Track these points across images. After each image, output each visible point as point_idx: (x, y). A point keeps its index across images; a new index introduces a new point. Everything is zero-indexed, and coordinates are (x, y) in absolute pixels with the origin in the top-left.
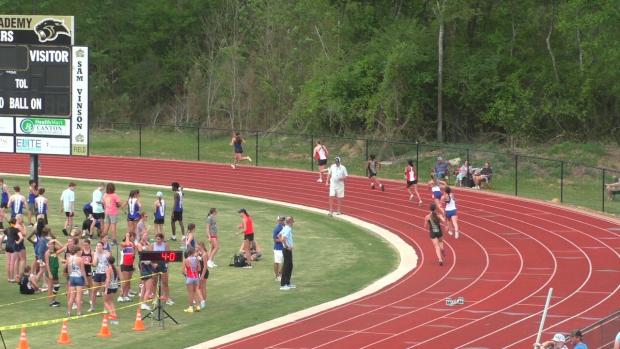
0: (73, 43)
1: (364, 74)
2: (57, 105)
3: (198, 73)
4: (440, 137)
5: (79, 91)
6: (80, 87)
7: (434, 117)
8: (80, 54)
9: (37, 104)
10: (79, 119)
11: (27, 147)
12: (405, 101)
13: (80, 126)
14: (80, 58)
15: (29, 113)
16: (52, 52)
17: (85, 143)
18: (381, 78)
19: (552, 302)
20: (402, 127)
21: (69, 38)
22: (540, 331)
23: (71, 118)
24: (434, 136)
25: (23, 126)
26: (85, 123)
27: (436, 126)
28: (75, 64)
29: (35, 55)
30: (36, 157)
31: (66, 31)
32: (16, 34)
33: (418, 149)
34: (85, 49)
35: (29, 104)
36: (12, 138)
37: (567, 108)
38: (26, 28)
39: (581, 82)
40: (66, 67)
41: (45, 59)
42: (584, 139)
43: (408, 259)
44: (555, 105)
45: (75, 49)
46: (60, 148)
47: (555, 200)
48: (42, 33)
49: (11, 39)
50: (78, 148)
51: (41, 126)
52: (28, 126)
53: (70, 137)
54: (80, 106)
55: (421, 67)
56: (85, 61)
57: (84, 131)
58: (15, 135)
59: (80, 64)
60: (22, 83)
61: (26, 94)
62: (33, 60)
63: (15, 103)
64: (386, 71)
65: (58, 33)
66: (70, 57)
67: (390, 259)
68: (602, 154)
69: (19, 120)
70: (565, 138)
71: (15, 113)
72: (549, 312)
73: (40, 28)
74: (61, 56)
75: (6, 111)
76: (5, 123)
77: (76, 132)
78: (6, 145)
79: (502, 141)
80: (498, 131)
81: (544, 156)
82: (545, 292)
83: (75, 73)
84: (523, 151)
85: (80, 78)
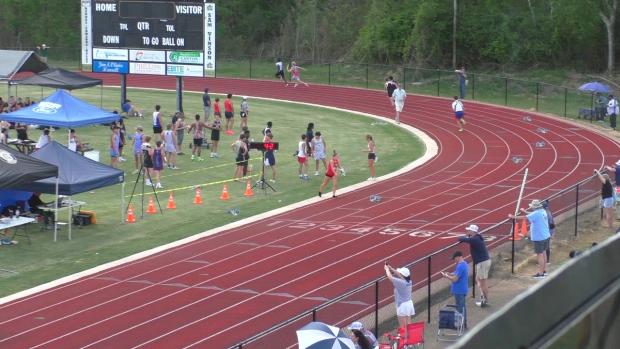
0: (205, 1)
1: (402, 23)
2: (195, 44)
3: (289, 21)
4: (455, 65)
5: (210, 34)
6: (210, 31)
7: (451, 52)
8: (210, 8)
9: (181, 42)
10: (209, 53)
11: (176, 71)
12: (430, 41)
13: (210, 58)
14: (210, 11)
15: (176, 48)
16: (191, 7)
17: (214, 69)
18: (413, 26)
19: (528, 178)
20: (427, 59)
22: (520, 198)
23: (203, 52)
25: (172, 57)
26: (213, 55)
27: (452, 58)
28: (206, 15)
29: (180, 9)
30: (180, 78)
33: (439, 74)
34: (213, 5)
35: (175, 42)
36: (164, 65)
37: (541, 46)
39: (552, 30)
40: (200, 17)
41: (186, 11)
42: (553, 67)
43: (431, 148)
44: (533, 44)
45: (207, 5)
46: (196, 72)
47: (533, 109)
50: (209, 72)
51: (183, 57)
52: (175, 57)
53: (203, 65)
54: (210, 43)
55: (440, 17)
56: (213, 13)
57: (213, 61)
58: (166, 63)
59: (210, 15)
60: (170, 28)
61: (174, 36)
62: (178, 12)
63: (166, 42)
64: (415, 22)
66: (203, 11)
67: (420, 149)
68: (565, 77)
69: (169, 53)
70: (540, 67)
71: (166, 48)
72: (525, 185)
74: (197, 10)
75: (160, 47)
76: (160, 55)
77: (207, 61)
78: (160, 70)
79: (497, 69)
80: (494, 62)
81: (525, 80)
82: (523, 172)
83: (206, 22)
84: (511, 76)
85: (210, 25)
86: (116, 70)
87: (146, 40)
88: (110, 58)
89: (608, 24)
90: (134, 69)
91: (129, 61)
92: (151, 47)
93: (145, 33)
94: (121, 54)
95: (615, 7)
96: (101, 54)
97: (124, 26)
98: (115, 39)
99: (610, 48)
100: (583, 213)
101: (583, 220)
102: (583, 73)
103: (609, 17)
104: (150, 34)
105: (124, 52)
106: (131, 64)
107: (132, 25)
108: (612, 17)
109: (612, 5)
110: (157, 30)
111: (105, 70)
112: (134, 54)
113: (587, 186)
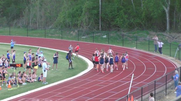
1: (77, 10)
3: (27, 10)
4: (100, 29)
7: (99, 23)
12: (89, 18)
18: (82, 12)
19: (134, 78)
20: (89, 26)
22: (130, 87)
24: (98, 29)
27: (99, 26)
33: (93, 33)
37: (139, 21)
39: (142, 13)
42: (143, 30)
43: (91, 65)
44: (134, 20)
47: (135, 48)
55: (94, 8)
64: (83, 9)
67: (85, 66)
68: (148, 34)
70: (137, 29)
72: (133, 81)
79: (119, 30)
80: (117, 27)
81: (131, 35)
82: (132, 75)
84: (125, 33)
89: (167, 11)
95: (169, 3)
99: (168, 21)
100: (158, 93)
101: (158, 96)
102: (156, 32)
103: (167, 8)
108: (168, 8)
109: (168, 3)
113: (159, 81)
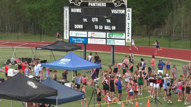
0: (126, 7)
2: (121, 29)
3: (171, 18)
5: (129, 24)
6: (129, 22)
8: (129, 11)
9: (114, 28)
10: (128, 33)
11: (111, 43)
13: (128, 36)
14: (129, 12)
15: (111, 31)
16: (119, 10)
17: (130, 41)
21: (125, 5)
23: (125, 33)
25: (109, 35)
26: (130, 35)
28: (127, 14)
29: (113, 11)
30: (113, 46)
31: (124, 3)
32: (107, 4)
34: (131, 9)
35: (111, 28)
36: (105, 39)
38: (110, 2)
40: (124, 16)
41: (117, 12)
45: (127, 9)
46: (122, 43)
48: (116, 4)
49: (105, 6)
50: (128, 43)
51: (115, 36)
52: (111, 35)
53: (125, 39)
54: (129, 29)
57: (130, 38)
58: (106, 38)
59: (129, 14)
60: (109, 21)
61: (110, 25)
62: (113, 13)
63: (106, 28)
65: (121, 4)
66: (125, 12)
69: (108, 33)
71: (106, 31)
73: (115, 2)
74: (123, 12)
75: (103, 30)
76: (103, 35)
77: (127, 38)
78: (103, 42)
83: (127, 18)
85: (129, 19)
86: (81, 42)
87: (96, 27)
88: (78, 36)
90: (90, 41)
91: (87, 38)
92: (99, 30)
93: (96, 23)
94: (84, 34)
96: (73, 34)
97: (85, 20)
98: (81, 26)
104: (98, 24)
105: (85, 33)
106: (88, 39)
107: (89, 19)
110: (102, 22)
111: (75, 42)
112: (90, 34)
